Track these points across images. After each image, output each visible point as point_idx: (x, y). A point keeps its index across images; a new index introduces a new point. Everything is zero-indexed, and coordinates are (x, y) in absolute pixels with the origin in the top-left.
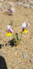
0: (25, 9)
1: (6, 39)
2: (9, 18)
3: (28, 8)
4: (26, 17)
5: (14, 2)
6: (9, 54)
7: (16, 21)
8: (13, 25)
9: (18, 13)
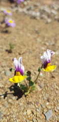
0: (33, 21)
1: (3, 83)
2: (5, 39)
3: (38, 18)
4: (37, 35)
5: (10, 9)
6: (14, 116)
7: (18, 45)
8: (13, 51)
9: (20, 28)
